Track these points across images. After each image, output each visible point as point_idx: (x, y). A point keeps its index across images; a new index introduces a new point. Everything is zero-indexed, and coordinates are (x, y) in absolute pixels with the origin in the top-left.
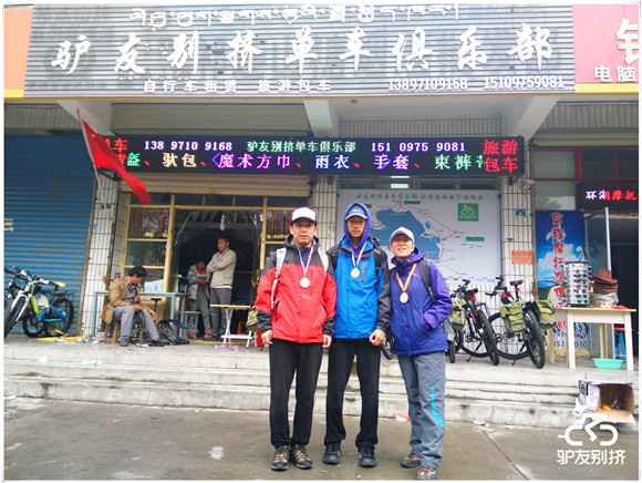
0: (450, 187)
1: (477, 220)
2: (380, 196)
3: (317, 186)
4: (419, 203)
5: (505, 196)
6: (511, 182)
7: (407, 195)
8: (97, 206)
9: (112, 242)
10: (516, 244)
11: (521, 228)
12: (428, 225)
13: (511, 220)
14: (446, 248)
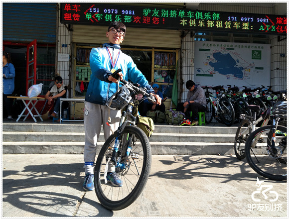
1: (260, 59)
2: (214, 45)
3: (185, 38)
4: (233, 49)
6: (279, 40)
7: (228, 46)
8: (59, 45)
9: (70, 66)
10: (280, 71)
11: (282, 63)
12: (238, 61)
13: (278, 59)
14: (247, 72)
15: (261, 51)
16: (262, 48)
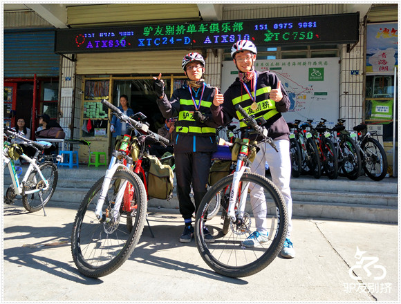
0: (304, 57)
1: (323, 80)
3: (207, 59)
4: (281, 68)
5: (344, 61)
6: (348, 50)
7: (272, 64)
8: (63, 79)
9: (74, 102)
10: (351, 96)
11: (354, 84)
12: (287, 85)
13: (347, 78)
14: (299, 100)
15: (323, 69)
16: (326, 63)
